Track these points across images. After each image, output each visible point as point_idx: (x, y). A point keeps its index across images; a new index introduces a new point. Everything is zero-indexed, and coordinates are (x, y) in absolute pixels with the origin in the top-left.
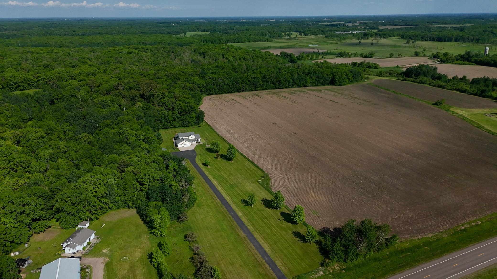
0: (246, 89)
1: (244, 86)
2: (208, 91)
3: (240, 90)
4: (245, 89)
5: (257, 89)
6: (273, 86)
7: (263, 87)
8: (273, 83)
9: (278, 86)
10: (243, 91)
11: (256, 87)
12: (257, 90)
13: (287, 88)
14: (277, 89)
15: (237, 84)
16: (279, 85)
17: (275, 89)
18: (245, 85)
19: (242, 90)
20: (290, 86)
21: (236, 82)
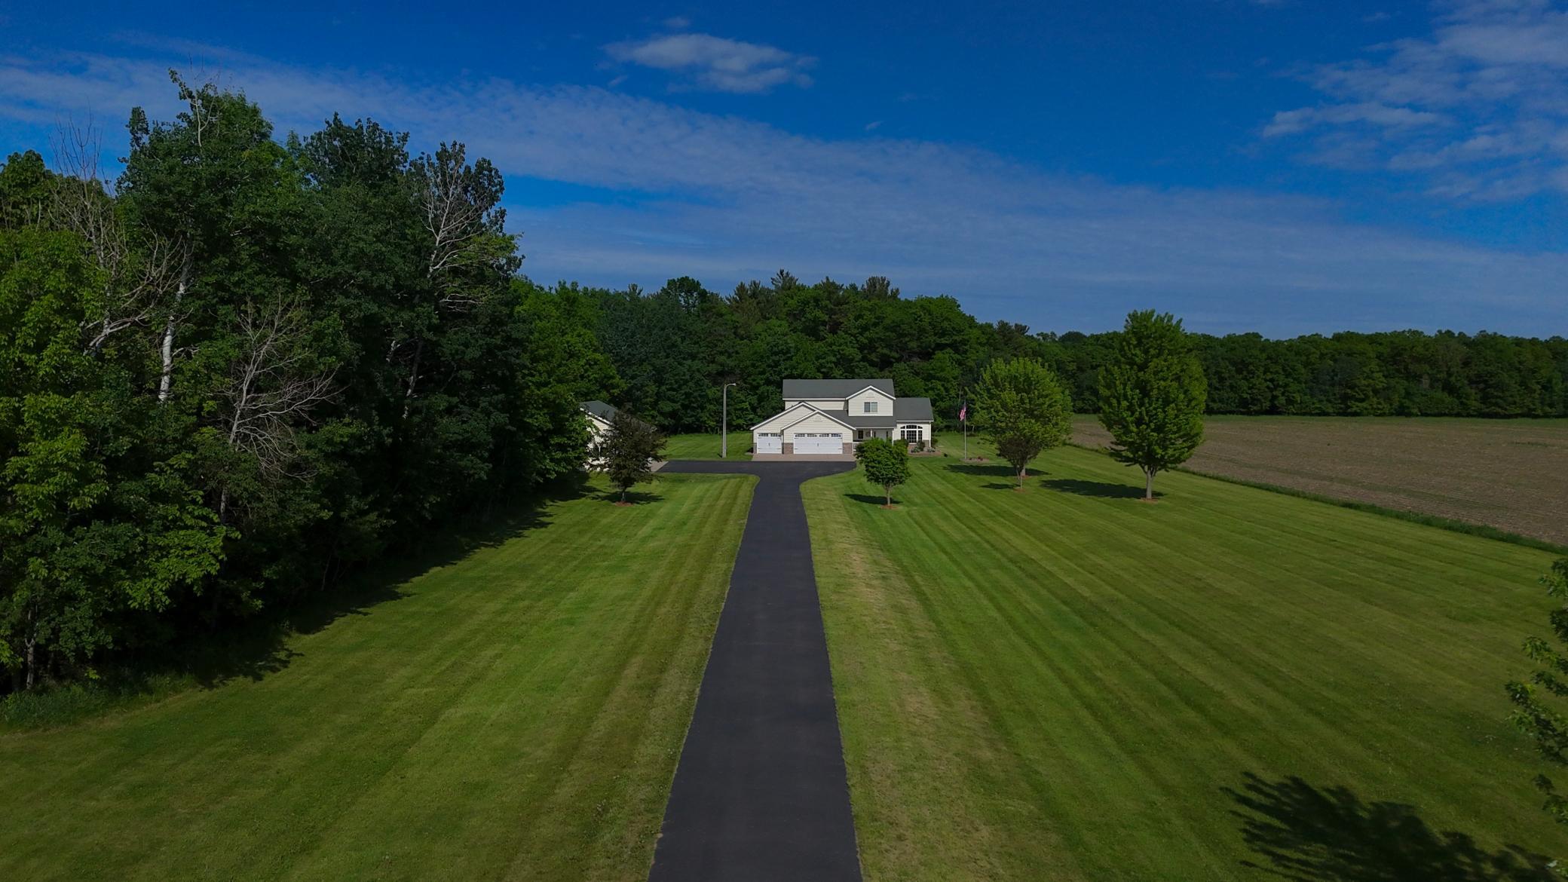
0: (1290, 401)
1: (1277, 386)
2: (1087, 394)
3: (1254, 401)
4: (1282, 400)
5: (1356, 407)
6: (1447, 399)
7: (1388, 399)
8: (1449, 388)
9: (1474, 404)
10: (1273, 411)
11: (1345, 398)
12: (1355, 414)
13: (1536, 417)
14: (1469, 415)
15: (1239, 371)
16: (1485, 399)
17: (1458, 415)
18: (1281, 379)
19: (1267, 405)
20: (1551, 406)
21: (1234, 364)
